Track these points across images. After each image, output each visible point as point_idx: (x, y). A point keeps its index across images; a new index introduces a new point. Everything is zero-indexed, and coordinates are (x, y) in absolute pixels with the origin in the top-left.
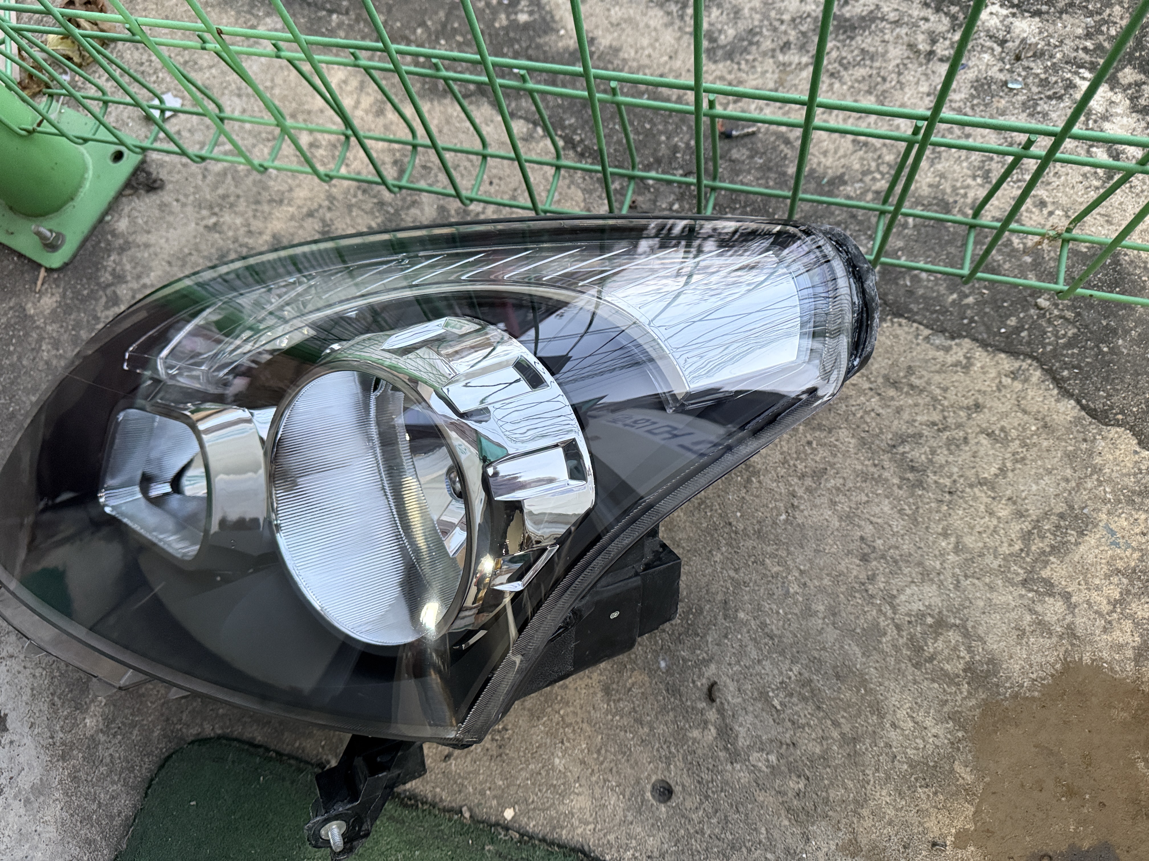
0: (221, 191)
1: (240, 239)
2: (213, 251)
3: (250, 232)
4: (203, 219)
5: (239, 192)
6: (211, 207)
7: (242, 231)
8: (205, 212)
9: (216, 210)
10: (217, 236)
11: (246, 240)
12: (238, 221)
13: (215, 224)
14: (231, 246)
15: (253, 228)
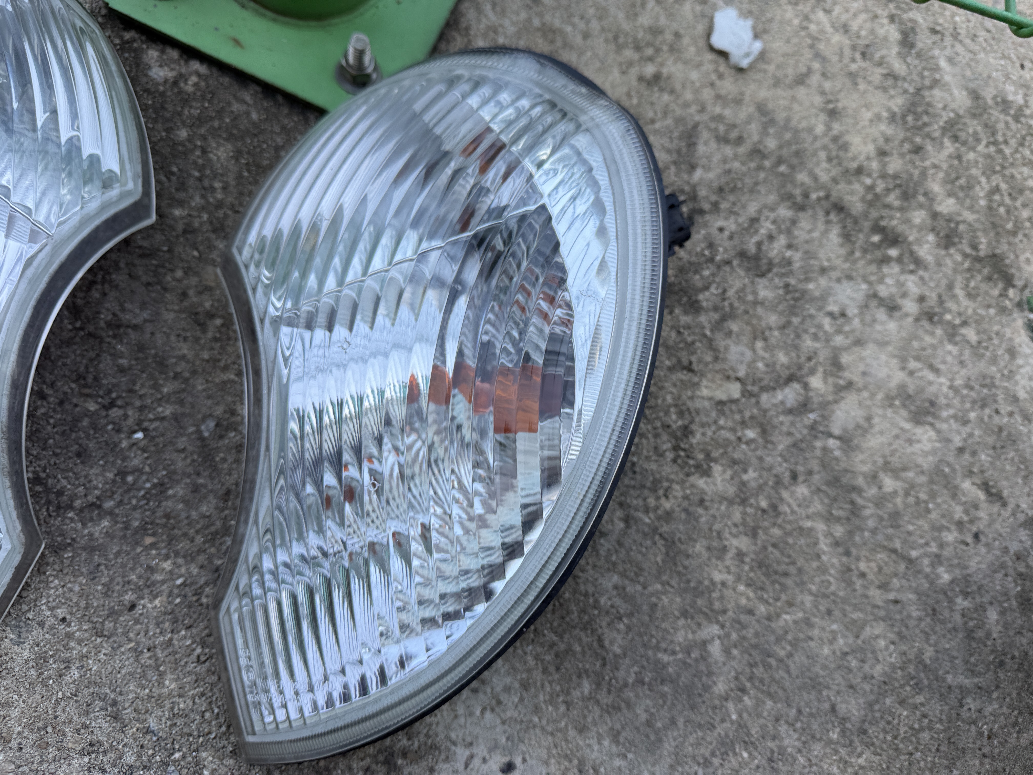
0: (645, 20)
1: (709, 108)
2: (669, 121)
3: (718, 97)
4: (630, 64)
5: (675, 26)
6: (638, 48)
7: (707, 94)
8: (629, 53)
9: (649, 52)
10: (666, 97)
11: (718, 110)
12: (694, 75)
13: (657, 77)
14: (697, 118)
15: (723, 92)
